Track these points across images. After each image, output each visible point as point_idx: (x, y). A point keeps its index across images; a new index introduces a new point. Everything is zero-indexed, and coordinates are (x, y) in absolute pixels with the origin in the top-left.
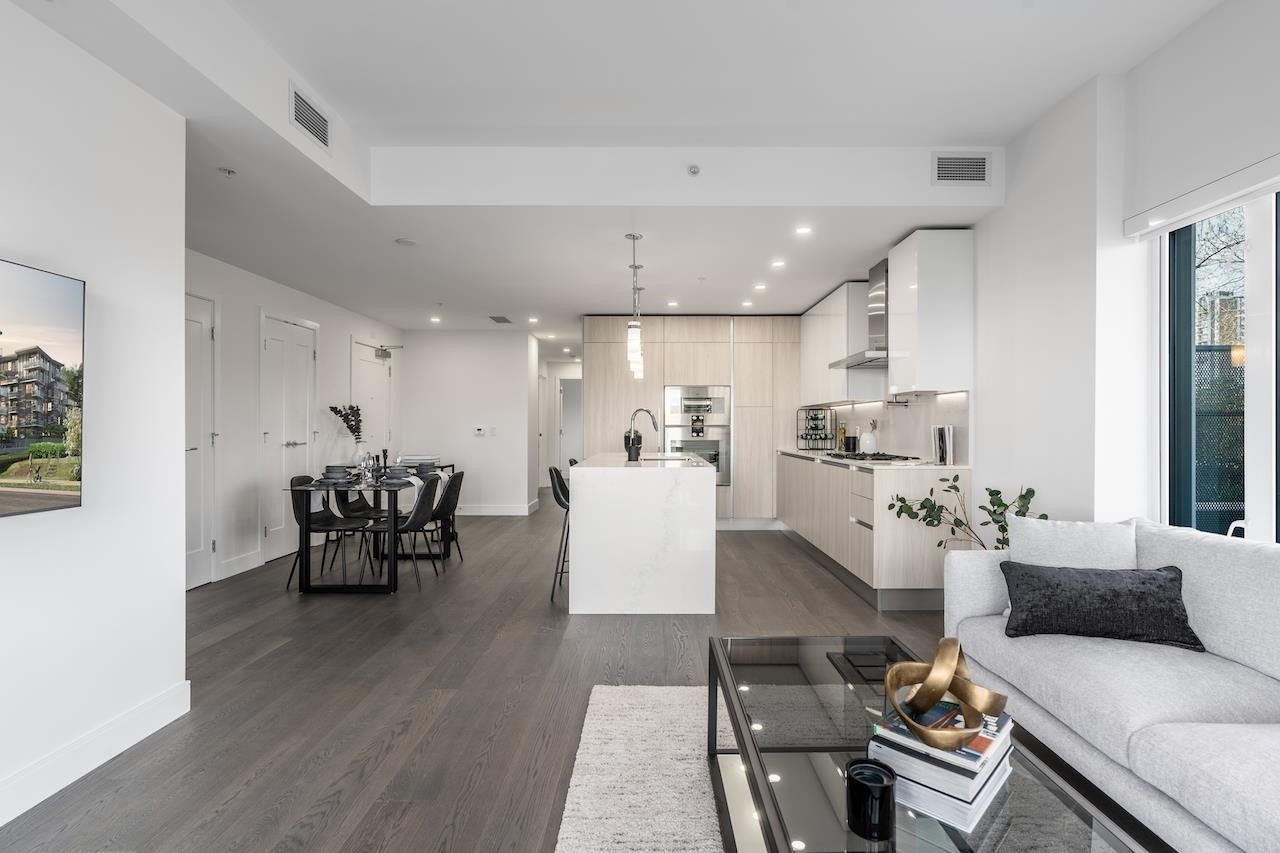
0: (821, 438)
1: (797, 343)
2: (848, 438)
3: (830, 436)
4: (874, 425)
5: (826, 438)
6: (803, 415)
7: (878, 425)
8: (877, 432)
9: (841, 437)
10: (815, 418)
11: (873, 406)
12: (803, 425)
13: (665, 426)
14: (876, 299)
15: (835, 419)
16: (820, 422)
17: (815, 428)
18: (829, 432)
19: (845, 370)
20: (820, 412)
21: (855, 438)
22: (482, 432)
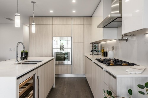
0: (97, 52)
1: (90, 25)
2: (104, 52)
3: (99, 51)
4: (113, 48)
5: (98, 52)
6: (92, 45)
7: (115, 48)
8: (114, 51)
9: (103, 51)
10: (95, 46)
11: (113, 42)
12: (91, 48)
13: (53, 48)
14: (114, 9)
15: (101, 46)
16: (97, 47)
17: (95, 49)
18: (99, 50)
19: (103, 28)
20: (97, 44)
21: (106, 52)
22: (11, 50)
